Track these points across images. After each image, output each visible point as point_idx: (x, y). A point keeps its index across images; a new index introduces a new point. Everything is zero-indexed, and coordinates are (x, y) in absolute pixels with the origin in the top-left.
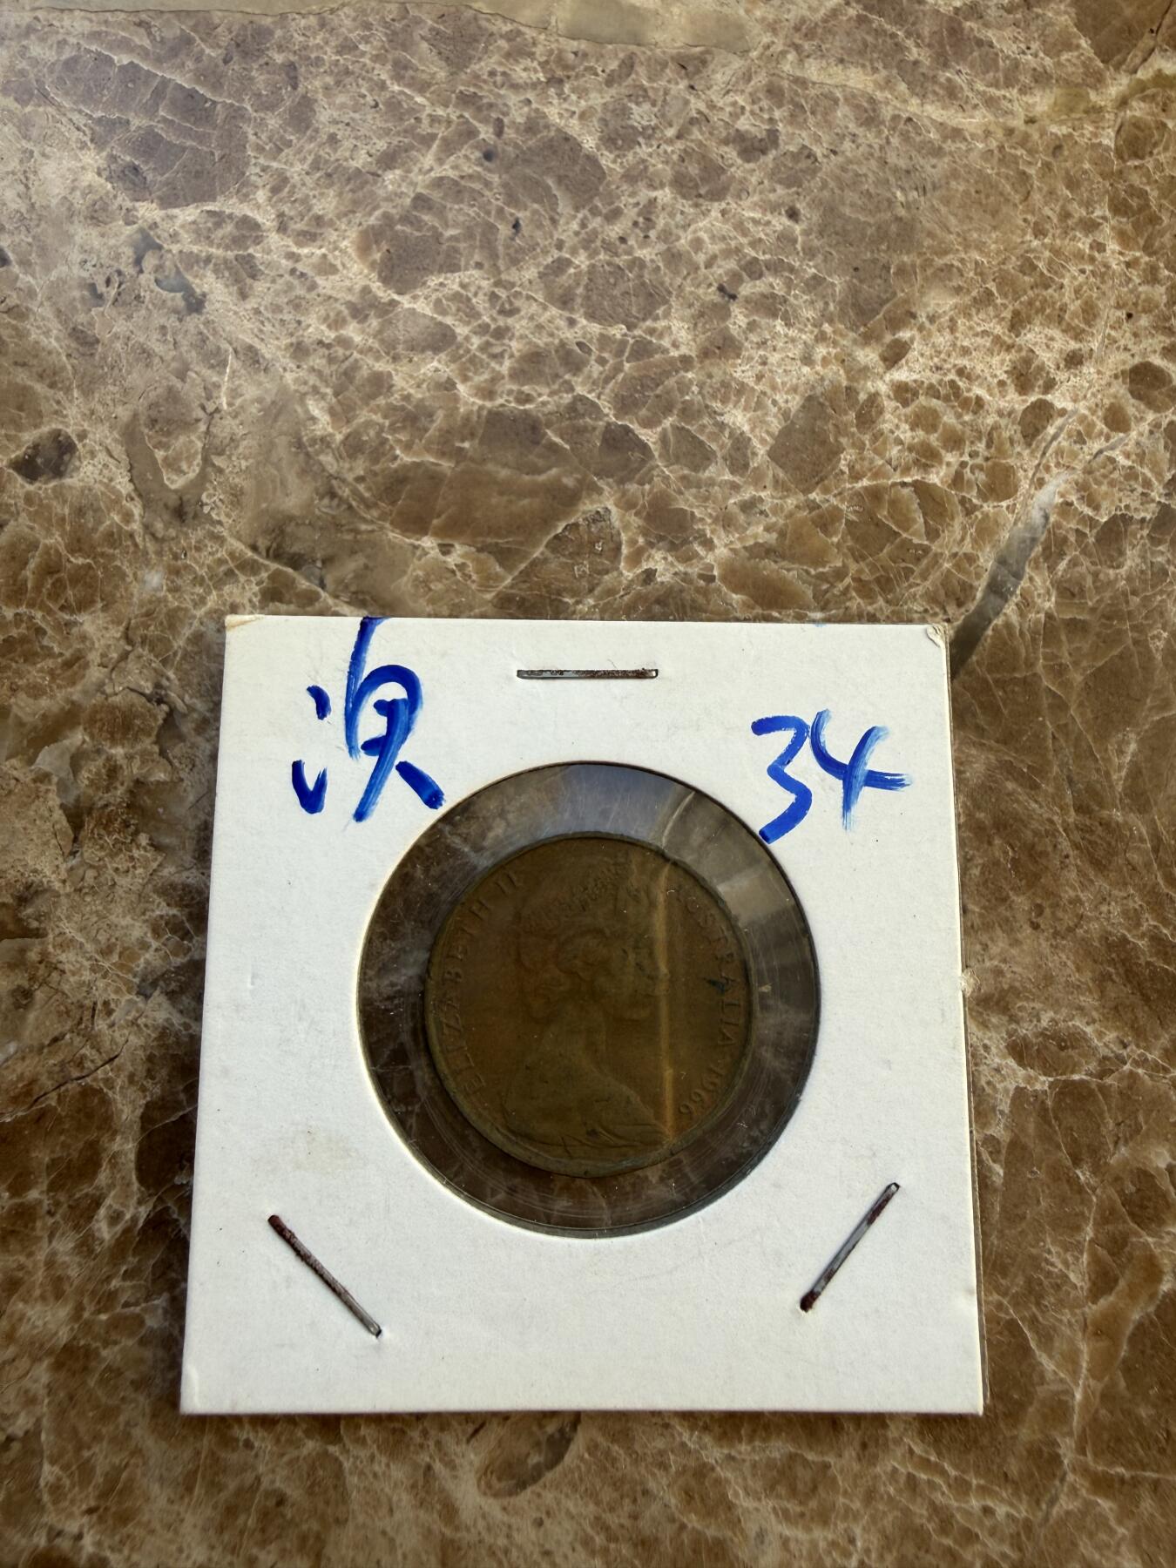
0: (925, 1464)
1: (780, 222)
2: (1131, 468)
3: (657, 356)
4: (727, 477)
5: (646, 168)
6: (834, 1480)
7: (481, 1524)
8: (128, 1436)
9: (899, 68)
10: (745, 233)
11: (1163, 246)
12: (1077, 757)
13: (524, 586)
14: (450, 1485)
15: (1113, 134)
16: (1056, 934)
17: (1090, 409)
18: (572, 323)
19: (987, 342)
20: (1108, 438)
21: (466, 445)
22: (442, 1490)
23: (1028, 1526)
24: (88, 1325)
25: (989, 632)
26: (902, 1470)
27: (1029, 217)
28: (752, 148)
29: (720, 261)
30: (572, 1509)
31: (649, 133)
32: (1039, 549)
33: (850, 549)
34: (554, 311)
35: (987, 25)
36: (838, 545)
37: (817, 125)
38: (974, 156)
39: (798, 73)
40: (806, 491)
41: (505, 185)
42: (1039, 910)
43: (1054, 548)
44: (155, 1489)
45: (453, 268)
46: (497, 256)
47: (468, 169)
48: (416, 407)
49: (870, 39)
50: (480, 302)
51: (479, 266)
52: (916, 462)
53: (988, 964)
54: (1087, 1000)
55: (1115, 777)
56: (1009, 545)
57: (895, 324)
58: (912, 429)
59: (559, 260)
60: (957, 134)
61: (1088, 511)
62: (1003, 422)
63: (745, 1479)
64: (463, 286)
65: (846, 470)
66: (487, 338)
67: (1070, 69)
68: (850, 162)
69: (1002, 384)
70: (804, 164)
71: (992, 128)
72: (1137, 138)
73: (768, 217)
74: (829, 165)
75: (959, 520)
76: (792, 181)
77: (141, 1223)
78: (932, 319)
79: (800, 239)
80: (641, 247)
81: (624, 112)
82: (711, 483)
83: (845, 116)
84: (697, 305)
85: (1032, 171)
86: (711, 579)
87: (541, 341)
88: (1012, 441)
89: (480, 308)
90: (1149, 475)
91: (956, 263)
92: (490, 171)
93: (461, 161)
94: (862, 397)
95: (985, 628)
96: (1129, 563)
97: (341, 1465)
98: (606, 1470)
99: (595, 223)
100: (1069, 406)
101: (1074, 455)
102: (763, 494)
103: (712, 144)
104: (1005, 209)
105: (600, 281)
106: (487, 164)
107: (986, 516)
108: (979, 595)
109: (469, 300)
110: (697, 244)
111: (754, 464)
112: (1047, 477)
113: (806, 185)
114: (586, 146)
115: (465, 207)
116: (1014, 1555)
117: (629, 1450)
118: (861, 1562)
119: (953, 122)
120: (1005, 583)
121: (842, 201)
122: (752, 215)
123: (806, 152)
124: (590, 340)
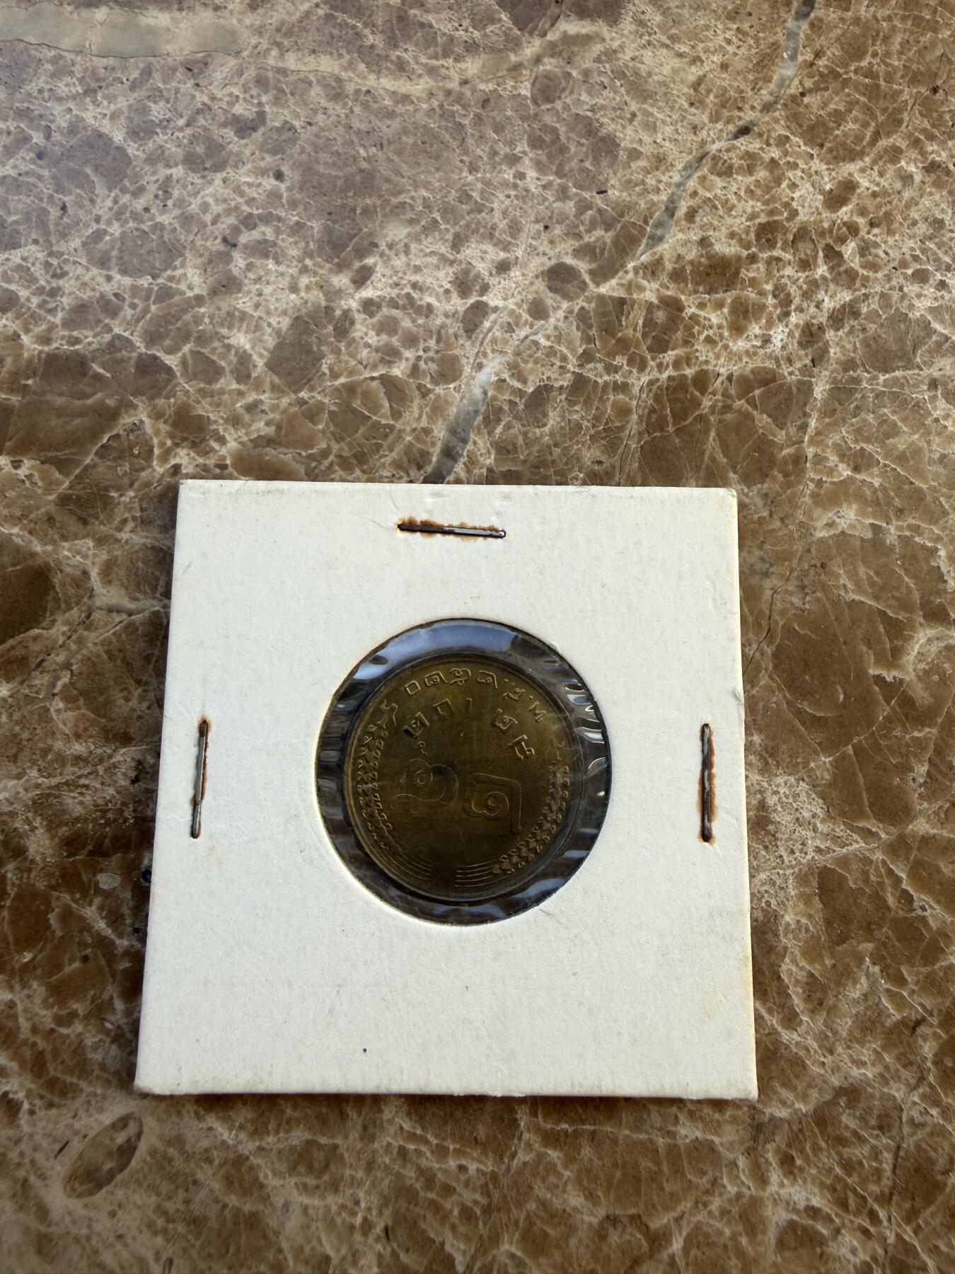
0: (412, 1137)
1: (269, 183)
2: (551, 347)
3: (177, 298)
4: (235, 386)
5: (163, 152)
6: (341, 1157)
7: (68, 1219)
9: (359, 53)
10: (242, 194)
11: (572, 170)
13: (79, 487)
14: (42, 1192)
15: (529, 86)
17: (517, 304)
18: (109, 278)
19: (434, 260)
20: (532, 326)
21: (30, 382)
22: (36, 1196)
23: (494, 1176)
26: (395, 1144)
27: (464, 158)
28: (244, 128)
29: (223, 219)
30: (139, 1202)
31: (165, 124)
32: (480, 418)
33: (333, 434)
34: (95, 271)
35: (428, 11)
36: (323, 432)
37: (295, 103)
38: (418, 115)
39: (281, 65)
40: (296, 392)
41: (54, 177)
43: (492, 416)
45: (14, 245)
46: (47, 233)
47: (24, 168)
49: (336, 32)
50: (37, 270)
51: (36, 242)
52: (382, 360)
56: (457, 418)
57: (361, 253)
58: (378, 335)
59: (98, 231)
60: (406, 98)
61: (518, 385)
62: (449, 322)
63: (273, 1163)
64: (24, 259)
65: (327, 371)
66: (43, 297)
67: (494, 38)
68: (324, 130)
69: (447, 292)
70: (283, 137)
71: (434, 91)
72: (548, 87)
73: (260, 180)
74: (306, 135)
75: (417, 401)
76: (278, 150)
78: (390, 247)
79: (285, 195)
80: (161, 214)
81: (145, 110)
82: (222, 392)
83: (318, 94)
84: (206, 254)
85: (466, 122)
86: (224, 467)
87: (86, 295)
88: (456, 336)
89: (37, 275)
90: (565, 351)
91: (408, 201)
92: (41, 167)
93: (20, 162)
94: (338, 313)
96: (551, 422)
98: (164, 1168)
99: (125, 199)
100: (500, 303)
101: (506, 342)
102: (262, 397)
103: (214, 128)
104: (445, 154)
105: (129, 244)
106: (39, 162)
107: (438, 397)
108: (434, 459)
109: (28, 269)
110: (205, 207)
111: (254, 375)
112: (484, 361)
113: (288, 151)
114: (116, 139)
115: (23, 197)
116: (484, 1201)
117: (182, 1151)
118: (365, 1219)
119: (403, 90)
120: (455, 447)
121: (317, 162)
122: (247, 179)
123: (288, 126)
124: (124, 291)
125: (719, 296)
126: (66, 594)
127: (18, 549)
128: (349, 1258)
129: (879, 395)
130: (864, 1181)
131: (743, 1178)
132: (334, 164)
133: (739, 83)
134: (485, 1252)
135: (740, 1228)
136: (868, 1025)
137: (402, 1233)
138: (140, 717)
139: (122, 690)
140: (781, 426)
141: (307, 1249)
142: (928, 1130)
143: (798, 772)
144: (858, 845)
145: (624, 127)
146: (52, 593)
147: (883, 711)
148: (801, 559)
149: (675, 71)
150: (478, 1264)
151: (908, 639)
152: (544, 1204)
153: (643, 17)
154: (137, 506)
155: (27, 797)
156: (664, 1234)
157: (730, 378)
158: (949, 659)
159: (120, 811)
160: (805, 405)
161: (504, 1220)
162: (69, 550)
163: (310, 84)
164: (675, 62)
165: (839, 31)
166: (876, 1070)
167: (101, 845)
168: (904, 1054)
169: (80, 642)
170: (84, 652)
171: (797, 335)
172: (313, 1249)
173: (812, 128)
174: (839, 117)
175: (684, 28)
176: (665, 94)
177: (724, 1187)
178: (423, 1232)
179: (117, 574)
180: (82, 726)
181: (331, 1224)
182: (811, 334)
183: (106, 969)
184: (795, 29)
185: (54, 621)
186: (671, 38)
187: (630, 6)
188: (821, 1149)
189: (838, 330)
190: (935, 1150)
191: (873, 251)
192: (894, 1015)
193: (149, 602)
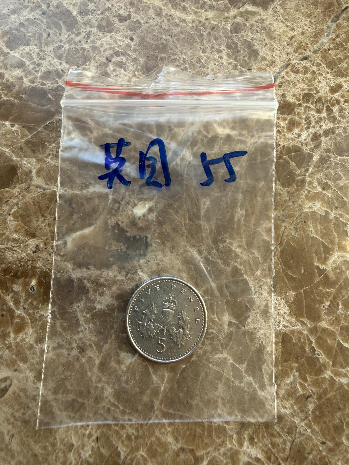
0: (113, 405)
1: (127, 41)
5: (90, 22)
6: (86, 407)
9: (170, 1)
10: (116, 43)
11: (240, 60)
12: (191, 204)
13: (34, 139)
15: (230, 26)
16: (177, 255)
18: (61, 64)
21: (24, 96)
23: (141, 425)
25: (171, 165)
26: (107, 406)
27: (202, 47)
28: (122, 19)
29: (107, 51)
30: (5, 411)
31: (93, 12)
32: (189, 143)
34: (56, 60)
37: (143, 14)
38: (188, 28)
41: (48, 22)
42: (174, 247)
43: (194, 143)
45: (28, 44)
46: (41, 43)
47: (37, 17)
48: (10, 84)
50: (34, 55)
51: (36, 45)
53: (156, 261)
55: (202, 211)
59: (60, 46)
60: (184, 21)
61: (206, 134)
63: (59, 405)
64: (30, 50)
66: (35, 66)
67: (220, 6)
68: (151, 26)
70: (136, 25)
71: (195, 20)
72: (237, 27)
73: (124, 39)
74: (145, 26)
75: (167, 132)
76: (133, 29)
79: (132, 47)
80: (85, 44)
81: (86, 5)
83: (152, 12)
84: (99, 62)
85: (205, 34)
86: (90, 142)
87: (51, 68)
89: (34, 57)
91: (178, 58)
92: (43, 18)
93: (35, 14)
96: (216, 150)
98: (17, 400)
99: (73, 36)
102: (110, 119)
103: (111, 17)
104: (195, 44)
105: (71, 53)
106: (43, 16)
107: (175, 132)
108: (170, 154)
109: (31, 54)
110: (102, 45)
113: (137, 31)
114: (73, 13)
115: (34, 28)
116: (136, 434)
117: (25, 395)
118: (90, 433)
119: (183, 18)
120: (178, 152)
121: (147, 37)
122: (119, 38)
123: (138, 22)
124: (66, 70)
125: (286, 116)
126: (22, 178)
127: (7, 157)
128: (81, 446)
129: (336, 164)
130: (278, 452)
131: (234, 442)
132: (153, 39)
133: (307, 41)
134: (133, 453)
135: (229, 461)
136: (290, 394)
137: (103, 440)
138: (41, 229)
139: (36, 217)
140: (299, 168)
141: (66, 440)
142: (305, 437)
143: (282, 296)
144: (299, 327)
145: (262, 48)
146: (16, 177)
147: (317, 279)
148: (297, 218)
149: (284, 32)
150: (129, 457)
151: (331, 255)
152: (158, 439)
153: (276, 9)
154: (55, 150)
156: (201, 458)
157: (284, 147)
158: (344, 265)
159: (27, 263)
160: (309, 162)
161: (142, 442)
162: (26, 161)
163: (150, 8)
164: (285, 28)
165: (346, 30)
166: (290, 411)
167: (17, 274)
168: (302, 407)
169: (24, 196)
170: (24, 200)
171: (311, 136)
172: (68, 440)
173: (330, 62)
174: (340, 60)
175: (290, 16)
176: (279, 39)
177: (226, 444)
178: (111, 441)
179: (42, 174)
180: (18, 228)
181: (77, 432)
182: (316, 137)
183: (10, 320)
184: (331, 26)
185: (15, 187)
186: (285, 19)
187: (272, 4)
188: (265, 437)
189: (326, 137)
190: (307, 445)
191: (344, 111)
192: (301, 392)
193: (52, 187)
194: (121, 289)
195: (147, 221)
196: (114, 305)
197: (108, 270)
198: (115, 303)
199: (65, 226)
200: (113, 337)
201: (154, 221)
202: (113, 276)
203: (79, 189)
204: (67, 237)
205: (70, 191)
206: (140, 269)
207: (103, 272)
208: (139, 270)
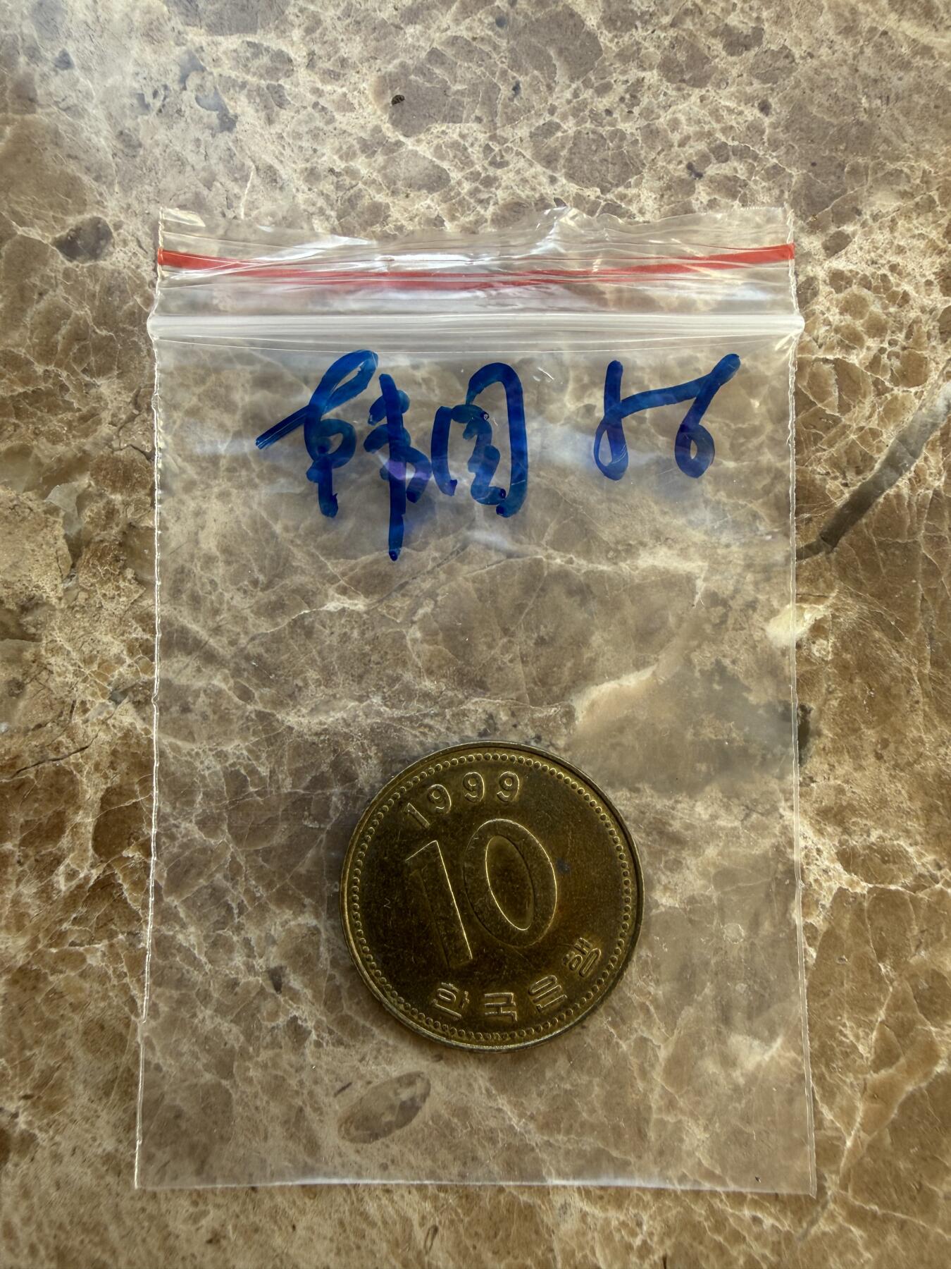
1: (752, 113)
3: (624, 219)
5: (639, 49)
8: (63, 1045)
10: (719, 119)
12: (941, 618)
14: (316, 1127)
16: (896, 766)
18: (553, 180)
19: (922, 244)
22: (309, 1129)
23: (789, 1237)
24: (40, 955)
25: (881, 500)
26: (690, 1177)
28: (736, 43)
29: (692, 142)
30: (413, 1161)
31: (647, 18)
32: (938, 433)
33: (770, 412)
34: (539, 168)
36: (759, 407)
37: (799, 28)
41: (512, 50)
42: (885, 744)
44: (80, 1088)
45: (454, 118)
46: (493, 113)
47: (483, 30)
50: (475, 153)
51: (479, 120)
52: (840, 343)
53: (832, 782)
54: (913, 825)
56: (911, 427)
57: (841, 218)
58: (841, 313)
59: (550, 124)
60: (926, 51)
62: (924, 318)
63: (558, 1162)
64: (463, 136)
66: (477, 184)
68: (824, 66)
69: (929, 283)
70: (782, 63)
73: (742, 107)
74: (804, 68)
75: (871, 398)
76: (769, 77)
77: (91, 883)
78: (875, 217)
79: (767, 131)
80: (624, 120)
83: (826, 23)
84: (667, 178)
87: (524, 193)
88: (929, 335)
89: (474, 157)
91: (906, 170)
92: (500, 36)
93: (476, 24)
95: (878, 496)
97: (230, 1095)
98: (445, 1136)
99: (587, 94)
103: (701, 35)
105: (584, 147)
106: (498, 29)
107: (895, 398)
108: (877, 466)
109: (466, 149)
110: (675, 124)
113: (780, 82)
114: (588, 23)
115: (474, 66)
117: (466, 1124)
118: (644, 1242)
119: (925, 41)
120: (902, 459)
121: (811, 101)
122: (728, 104)
123: (785, 53)
124: (567, 198)
126: (444, 519)
132: (829, 109)
138: (500, 669)
139: (486, 635)
141: (579, 1256)
146: (429, 515)
155: (366, 722)
169: (451, 572)
180: (436, 663)
181: (608, 1238)
185: (427, 543)
193: (532, 548)
194: (729, 856)
195: (808, 660)
196: (710, 898)
197: (691, 797)
198: (713, 893)
199: (569, 664)
200: (707, 991)
201: (827, 663)
202: (705, 817)
203: (608, 559)
204: (573, 697)
205: (583, 562)
206: (786, 800)
207: (677, 802)
208: (783, 804)
